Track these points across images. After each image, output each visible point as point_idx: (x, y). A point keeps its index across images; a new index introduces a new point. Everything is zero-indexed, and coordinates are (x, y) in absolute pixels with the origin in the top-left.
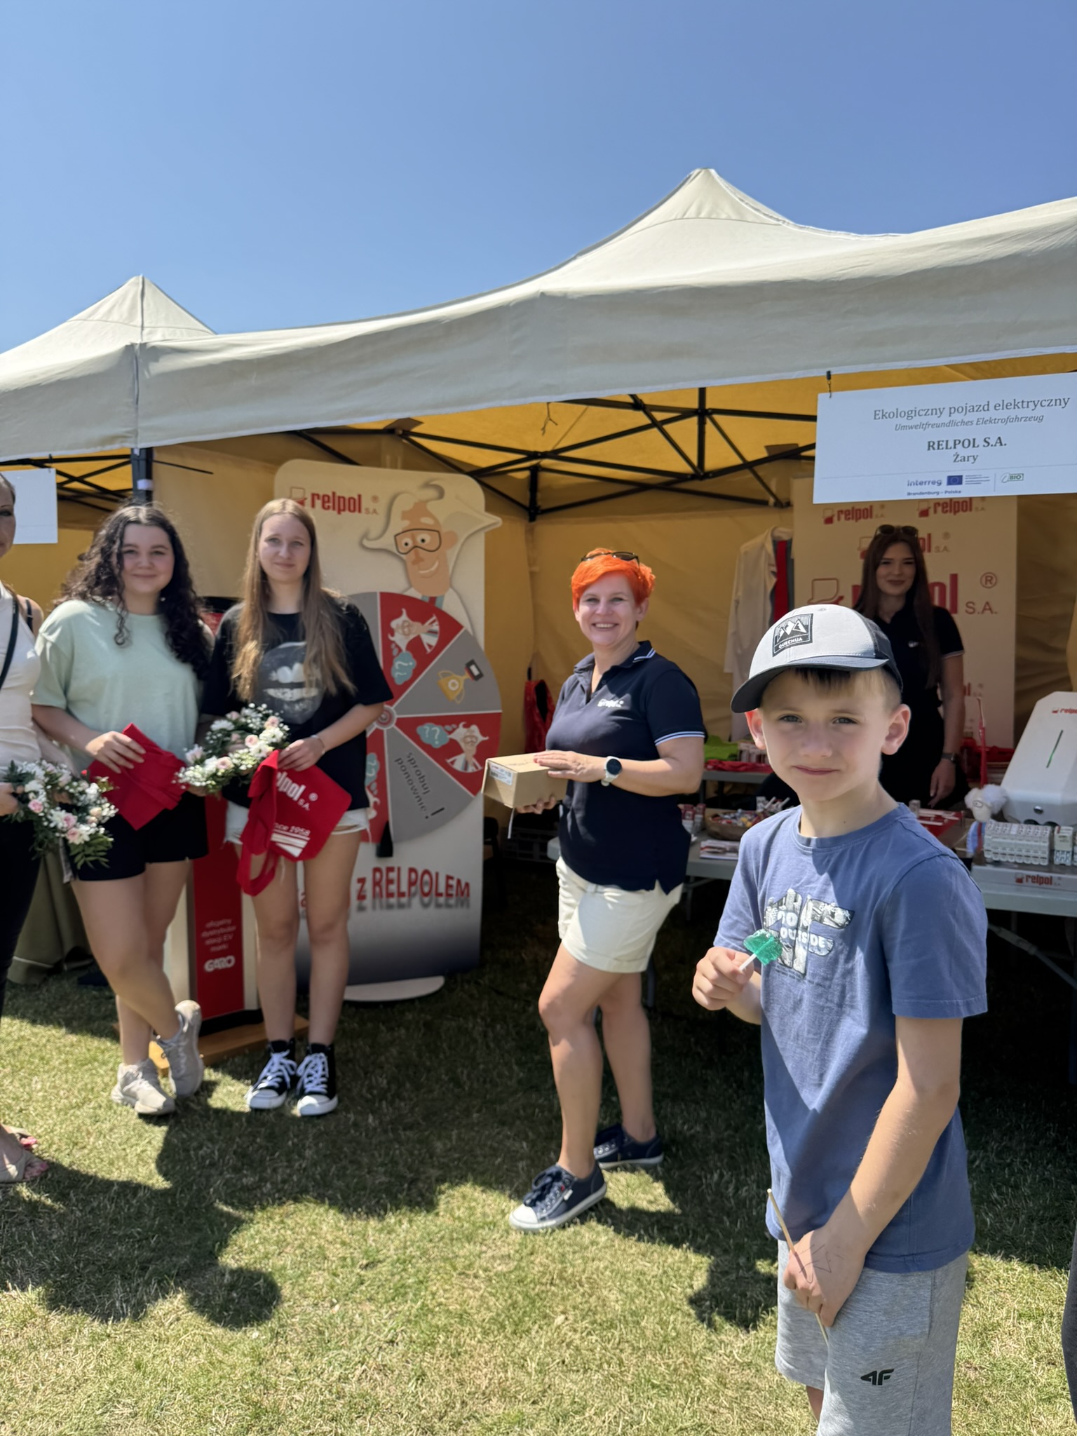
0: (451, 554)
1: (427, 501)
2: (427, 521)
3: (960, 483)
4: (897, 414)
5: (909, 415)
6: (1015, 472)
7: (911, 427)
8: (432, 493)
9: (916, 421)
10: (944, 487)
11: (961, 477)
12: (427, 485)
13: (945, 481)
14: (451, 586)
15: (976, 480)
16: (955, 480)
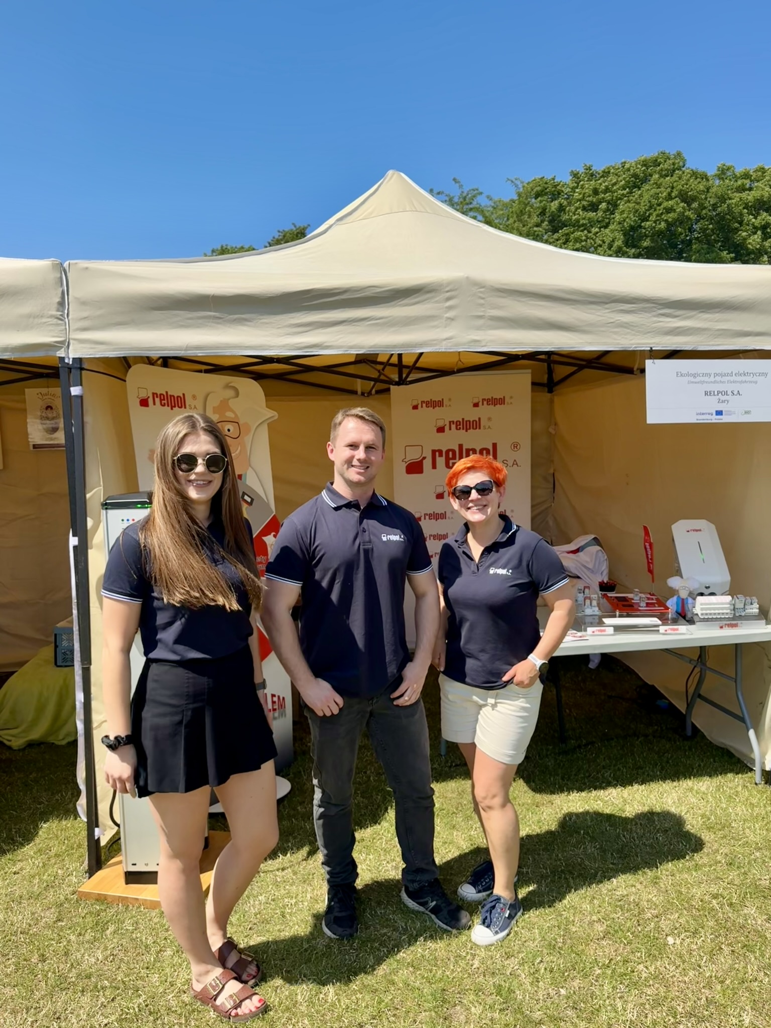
0: (248, 439)
1: (229, 399)
2: (230, 415)
3: (722, 415)
4: (688, 375)
5: (694, 375)
6: (747, 410)
7: (696, 383)
8: (231, 393)
9: (698, 379)
10: (714, 416)
11: (722, 411)
12: (228, 386)
13: (714, 413)
14: (250, 466)
15: (730, 413)
16: (719, 413)
